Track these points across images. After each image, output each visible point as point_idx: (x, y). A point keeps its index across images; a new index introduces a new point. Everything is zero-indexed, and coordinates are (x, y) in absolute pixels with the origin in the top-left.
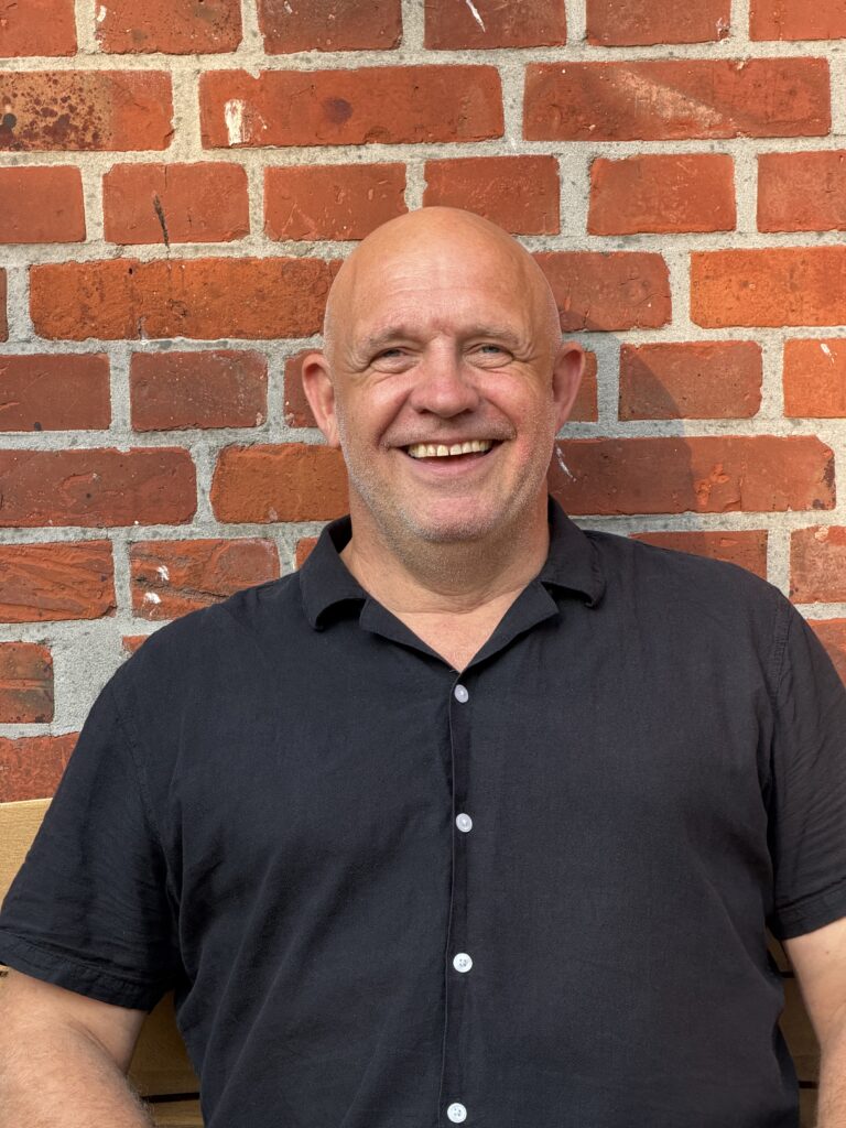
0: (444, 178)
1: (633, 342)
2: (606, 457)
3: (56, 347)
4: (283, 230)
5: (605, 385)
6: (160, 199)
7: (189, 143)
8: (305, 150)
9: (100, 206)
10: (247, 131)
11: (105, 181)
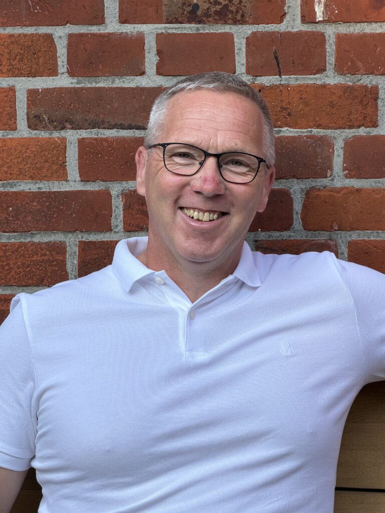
4: (345, 69)
6: (277, 51)
7: (294, 20)
8: (359, 24)
9: (244, 55)
10: (327, 13)
11: (247, 41)
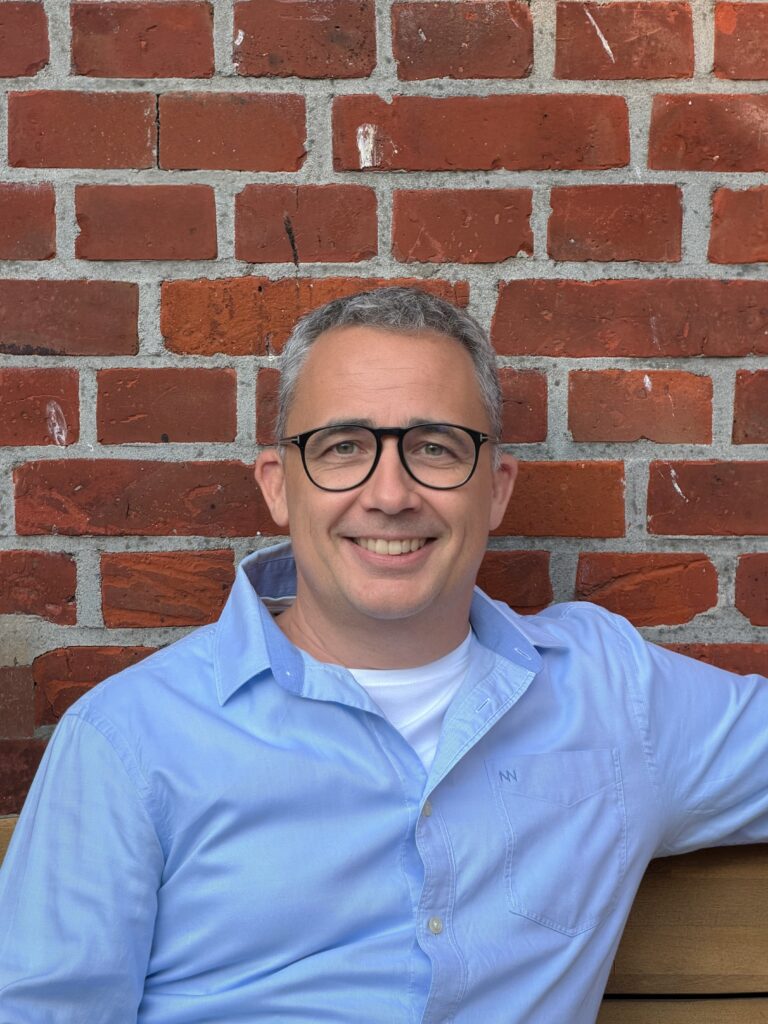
0: (569, 205)
1: (749, 368)
2: (718, 480)
3: (185, 361)
4: (410, 252)
5: (720, 409)
6: (291, 219)
7: (320, 165)
8: (434, 175)
9: (232, 225)
10: (378, 155)
11: (238, 201)
